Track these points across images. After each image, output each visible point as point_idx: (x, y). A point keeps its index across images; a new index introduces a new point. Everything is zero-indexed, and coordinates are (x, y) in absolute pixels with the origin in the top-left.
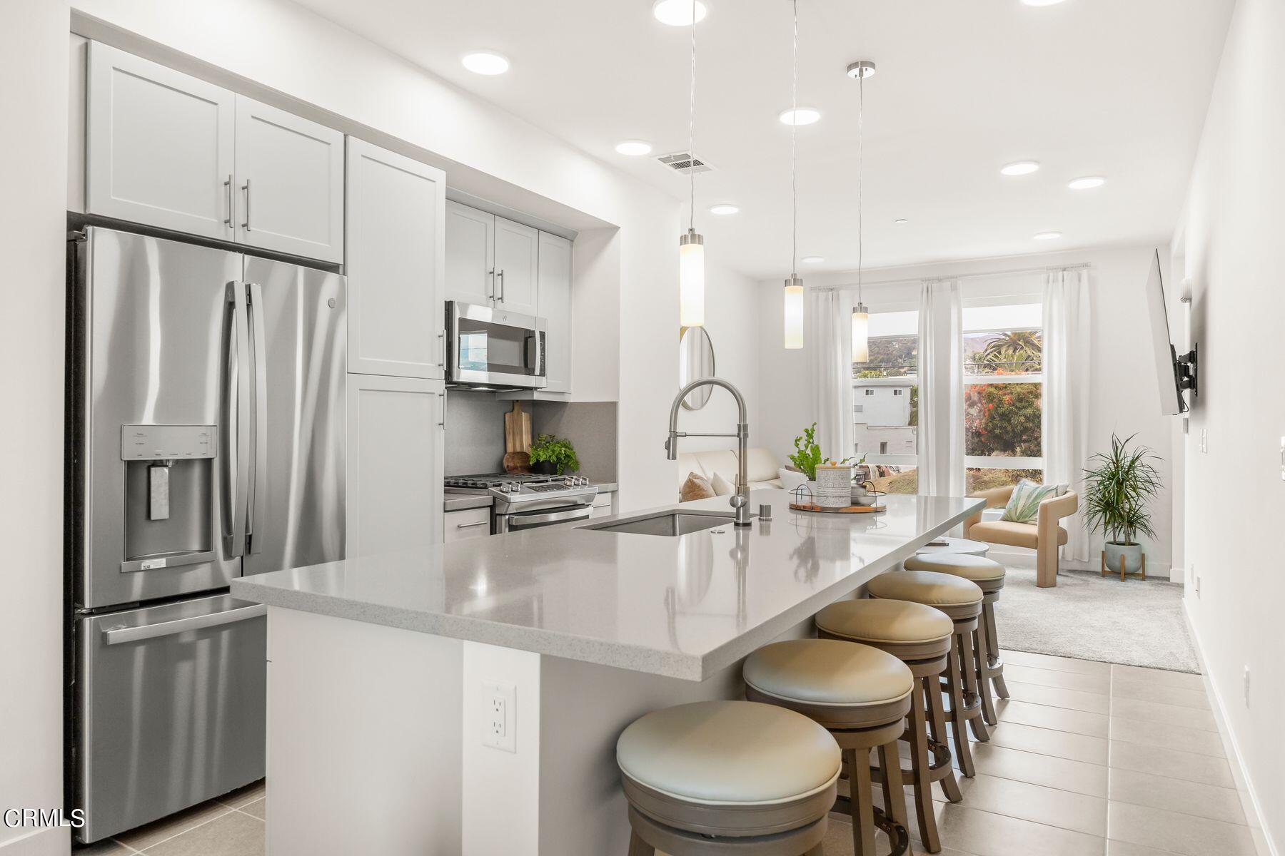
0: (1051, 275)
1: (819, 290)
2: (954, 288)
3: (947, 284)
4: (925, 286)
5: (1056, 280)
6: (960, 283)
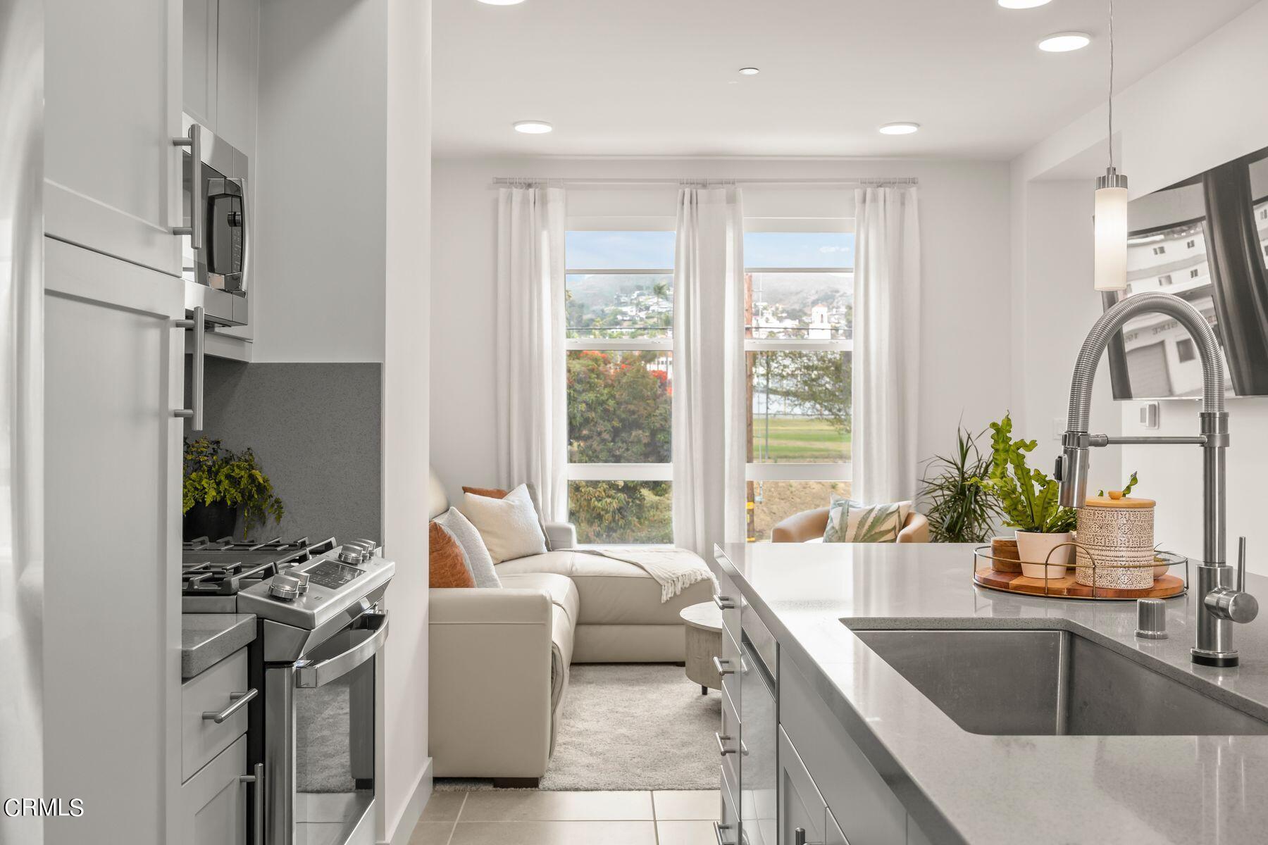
0: (869, 191)
1: (511, 183)
2: (732, 200)
3: (722, 192)
4: (687, 191)
5: (875, 199)
6: (740, 192)
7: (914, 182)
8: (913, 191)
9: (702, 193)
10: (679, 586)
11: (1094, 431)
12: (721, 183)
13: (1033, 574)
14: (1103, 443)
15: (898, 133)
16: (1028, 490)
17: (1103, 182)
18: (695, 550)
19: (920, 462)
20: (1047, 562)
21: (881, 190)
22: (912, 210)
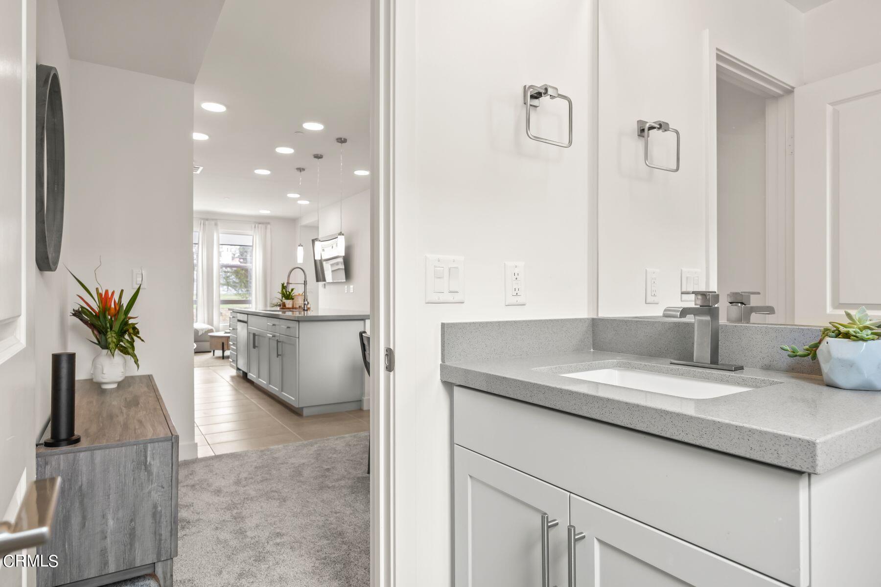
0: (257, 225)
2: (216, 225)
3: (213, 222)
4: (202, 222)
5: (258, 227)
6: (219, 223)
7: (269, 223)
8: (269, 226)
9: (207, 222)
10: (204, 331)
11: (290, 282)
12: (213, 220)
13: (287, 306)
14: (291, 284)
15: (265, 212)
16: (287, 293)
17: (299, 246)
18: (204, 323)
19: (271, 299)
20: (293, 306)
21: (260, 225)
22: (268, 231)
